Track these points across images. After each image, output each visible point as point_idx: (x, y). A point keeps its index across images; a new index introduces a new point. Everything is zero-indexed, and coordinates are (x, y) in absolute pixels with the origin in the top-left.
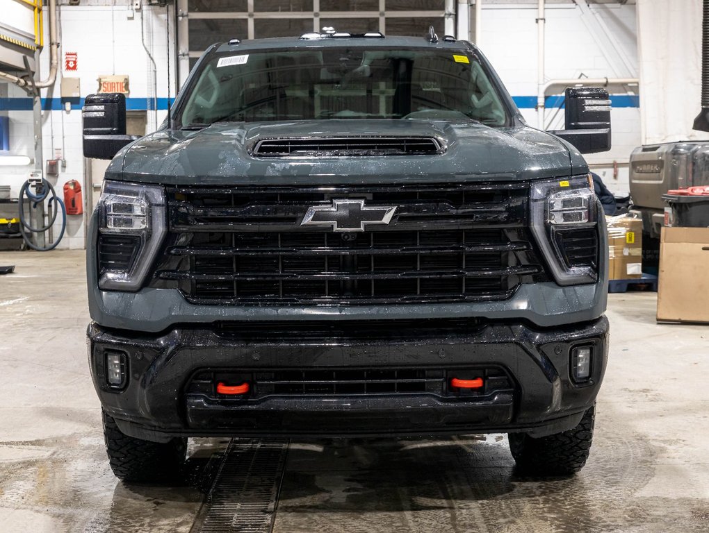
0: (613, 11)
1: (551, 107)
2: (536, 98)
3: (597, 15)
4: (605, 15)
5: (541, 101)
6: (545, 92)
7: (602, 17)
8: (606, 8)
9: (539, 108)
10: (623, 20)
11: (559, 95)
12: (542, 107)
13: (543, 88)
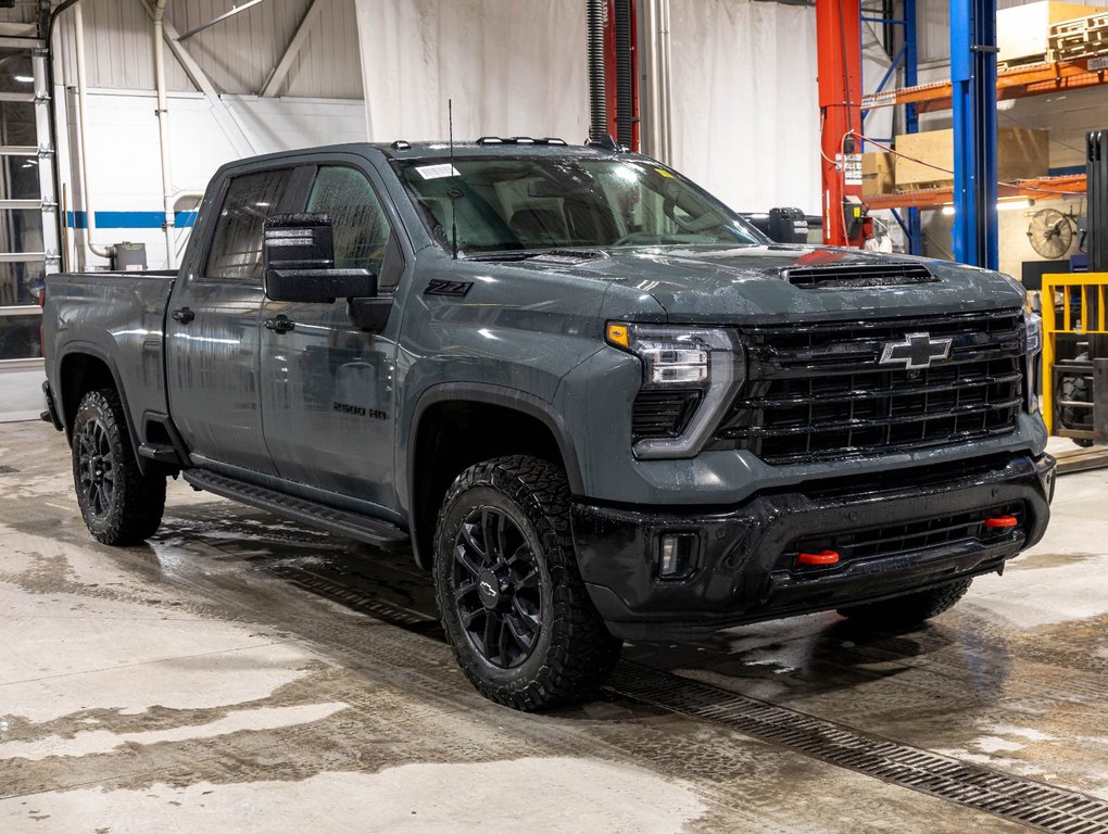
0: (249, 104)
1: (183, 227)
2: (163, 215)
3: (231, 109)
4: (240, 109)
5: (170, 218)
6: (175, 207)
7: (238, 112)
8: (241, 100)
9: (169, 228)
10: (262, 117)
11: (191, 211)
12: (172, 226)
13: (171, 203)
